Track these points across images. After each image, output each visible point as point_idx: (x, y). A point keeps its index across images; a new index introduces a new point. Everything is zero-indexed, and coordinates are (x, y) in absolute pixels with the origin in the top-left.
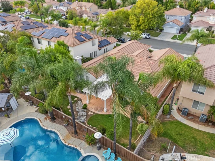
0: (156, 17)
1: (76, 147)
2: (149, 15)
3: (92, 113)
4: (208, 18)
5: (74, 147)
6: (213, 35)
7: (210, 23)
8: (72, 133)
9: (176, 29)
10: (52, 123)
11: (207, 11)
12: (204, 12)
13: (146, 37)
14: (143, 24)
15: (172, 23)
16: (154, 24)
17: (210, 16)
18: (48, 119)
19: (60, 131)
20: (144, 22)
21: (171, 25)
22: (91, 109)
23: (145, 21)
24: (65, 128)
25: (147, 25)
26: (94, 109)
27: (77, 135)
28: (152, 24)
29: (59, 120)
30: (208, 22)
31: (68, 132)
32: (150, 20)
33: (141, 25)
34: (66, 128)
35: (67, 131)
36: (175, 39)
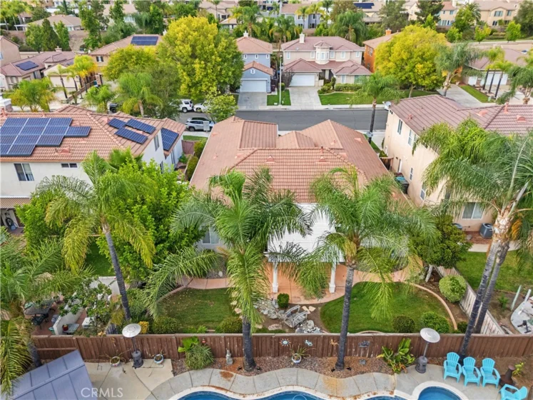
0: (228, 59)
1: (375, 394)
2: (213, 57)
3: (312, 309)
4: (311, 54)
5: (372, 396)
6: (335, 86)
7: (319, 63)
8: (333, 370)
9: (265, 82)
10: (256, 377)
11: (305, 41)
12: (301, 42)
13: (186, 108)
14: (206, 79)
15: (254, 70)
16: (229, 77)
17: (315, 48)
18: (234, 374)
19: (297, 382)
20: (207, 74)
21: (253, 76)
22: (298, 299)
23: (209, 71)
24: (300, 370)
25: (214, 80)
26: (302, 298)
27: (349, 369)
28: (226, 78)
29: (265, 360)
30: (314, 62)
31: (318, 374)
32: (219, 68)
33: (199, 82)
34: (305, 368)
35: (313, 372)
36: (276, 104)
